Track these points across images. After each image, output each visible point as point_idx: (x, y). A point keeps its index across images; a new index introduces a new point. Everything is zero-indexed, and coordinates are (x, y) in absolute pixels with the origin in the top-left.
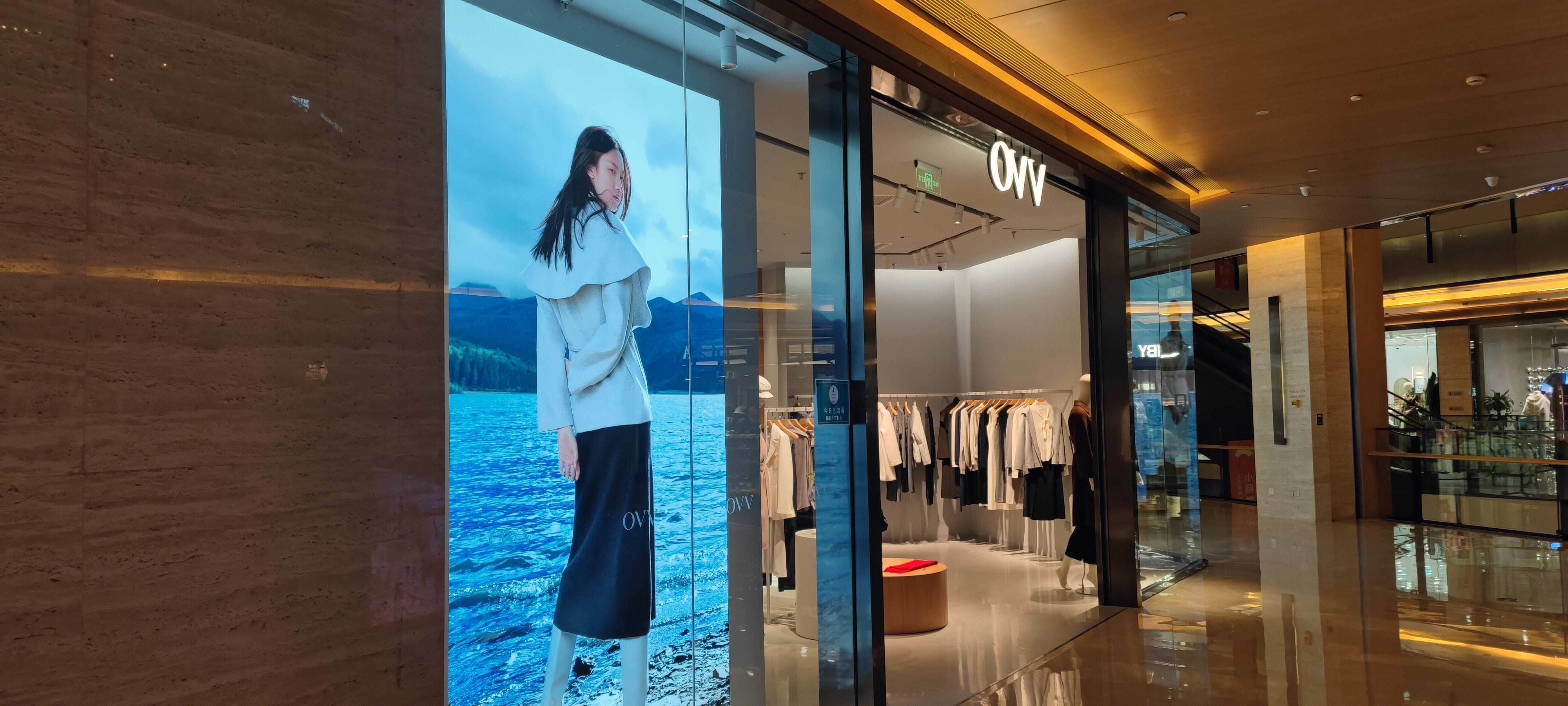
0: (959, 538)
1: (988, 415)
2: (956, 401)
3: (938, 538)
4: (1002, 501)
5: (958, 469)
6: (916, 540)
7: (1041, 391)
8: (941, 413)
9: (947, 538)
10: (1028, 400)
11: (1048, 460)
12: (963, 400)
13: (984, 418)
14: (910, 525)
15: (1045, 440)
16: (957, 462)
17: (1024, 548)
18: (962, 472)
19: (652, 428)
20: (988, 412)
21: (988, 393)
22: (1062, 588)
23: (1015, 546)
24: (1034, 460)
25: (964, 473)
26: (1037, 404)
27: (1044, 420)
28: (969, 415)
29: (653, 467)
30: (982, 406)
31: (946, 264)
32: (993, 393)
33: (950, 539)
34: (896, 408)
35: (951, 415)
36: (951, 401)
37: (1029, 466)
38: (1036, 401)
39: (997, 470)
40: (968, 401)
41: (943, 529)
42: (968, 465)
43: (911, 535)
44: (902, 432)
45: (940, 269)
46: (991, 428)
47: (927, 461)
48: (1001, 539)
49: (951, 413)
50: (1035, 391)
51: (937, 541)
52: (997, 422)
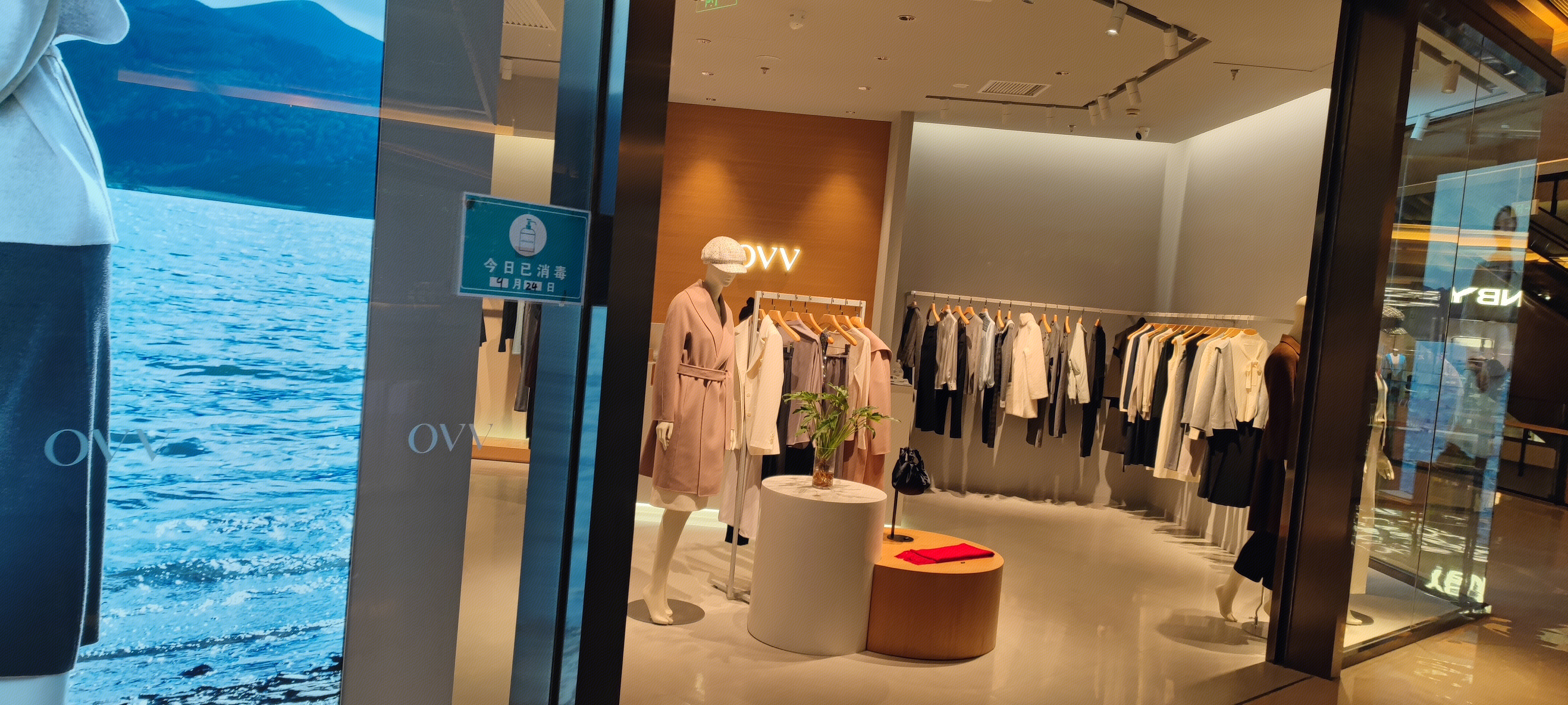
0: (1124, 505)
1: (1173, 346)
2: (1142, 322)
3: (1095, 500)
4: (1175, 469)
5: (1125, 415)
6: (1062, 499)
7: (1252, 318)
8: (1117, 337)
9: (1107, 502)
10: (1231, 330)
11: (1248, 420)
12: (1150, 322)
13: (1168, 350)
14: (1057, 478)
15: (1248, 391)
16: (1126, 407)
17: (1206, 536)
18: (1131, 419)
19: (112, 258)
20: (1173, 342)
21: (1182, 315)
22: (1222, 617)
23: (1194, 531)
24: (1224, 417)
25: (1133, 422)
26: (1243, 337)
27: (1250, 362)
28: (1150, 342)
29: (111, 342)
30: (1170, 332)
31: (1148, 129)
32: (1188, 316)
33: (1111, 505)
34: (1052, 324)
35: (1128, 341)
36: (1137, 320)
37: (1214, 424)
38: (1242, 333)
39: (1173, 424)
40: (1154, 324)
41: (1104, 490)
42: (1139, 411)
43: (1056, 491)
44: (1055, 356)
45: (1139, 137)
46: (1174, 365)
47: (1085, 397)
48: (1178, 517)
49: (1129, 337)
50: (1244, 318)
51: (1090, 505)
52: (1184, 357)
